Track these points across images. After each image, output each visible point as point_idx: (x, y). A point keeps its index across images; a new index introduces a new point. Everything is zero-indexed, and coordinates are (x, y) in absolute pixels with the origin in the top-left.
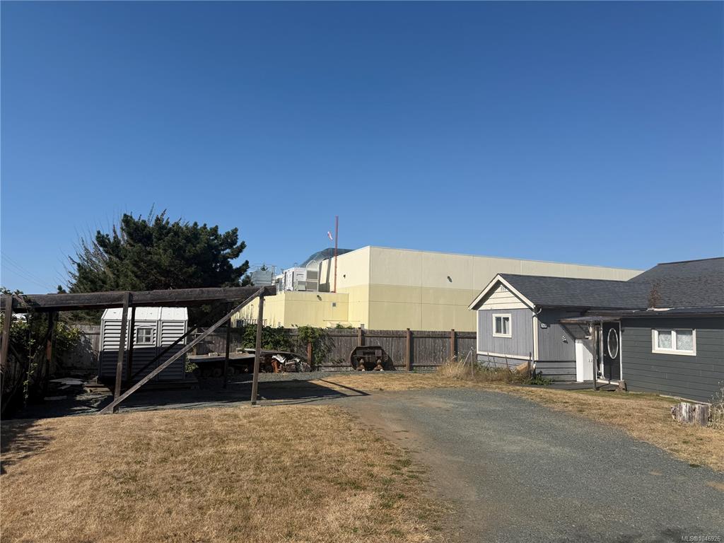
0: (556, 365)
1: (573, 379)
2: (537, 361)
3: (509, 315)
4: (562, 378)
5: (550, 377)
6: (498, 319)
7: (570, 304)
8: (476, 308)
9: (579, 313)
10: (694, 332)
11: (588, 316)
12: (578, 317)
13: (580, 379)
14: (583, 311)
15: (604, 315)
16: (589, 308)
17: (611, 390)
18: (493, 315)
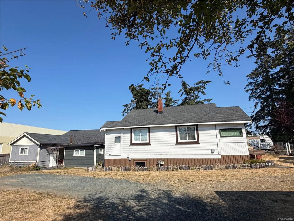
0: (43, 163)
1: (48, 166)
2: (38, 162)
3: (28, 147)
4: (45, 166)
5: (42, 167)
6: (22, 149)
7: (50, 143)
8: (11, 145)
9: (52, 146)
10: (85, 150)
11: (55, 146)
12: (52, 147)
13: (50, 166)
14: (54, 145)
15: (60, 146)
16: (56, 144)
17: (61, 168)
18: (20, 147)
